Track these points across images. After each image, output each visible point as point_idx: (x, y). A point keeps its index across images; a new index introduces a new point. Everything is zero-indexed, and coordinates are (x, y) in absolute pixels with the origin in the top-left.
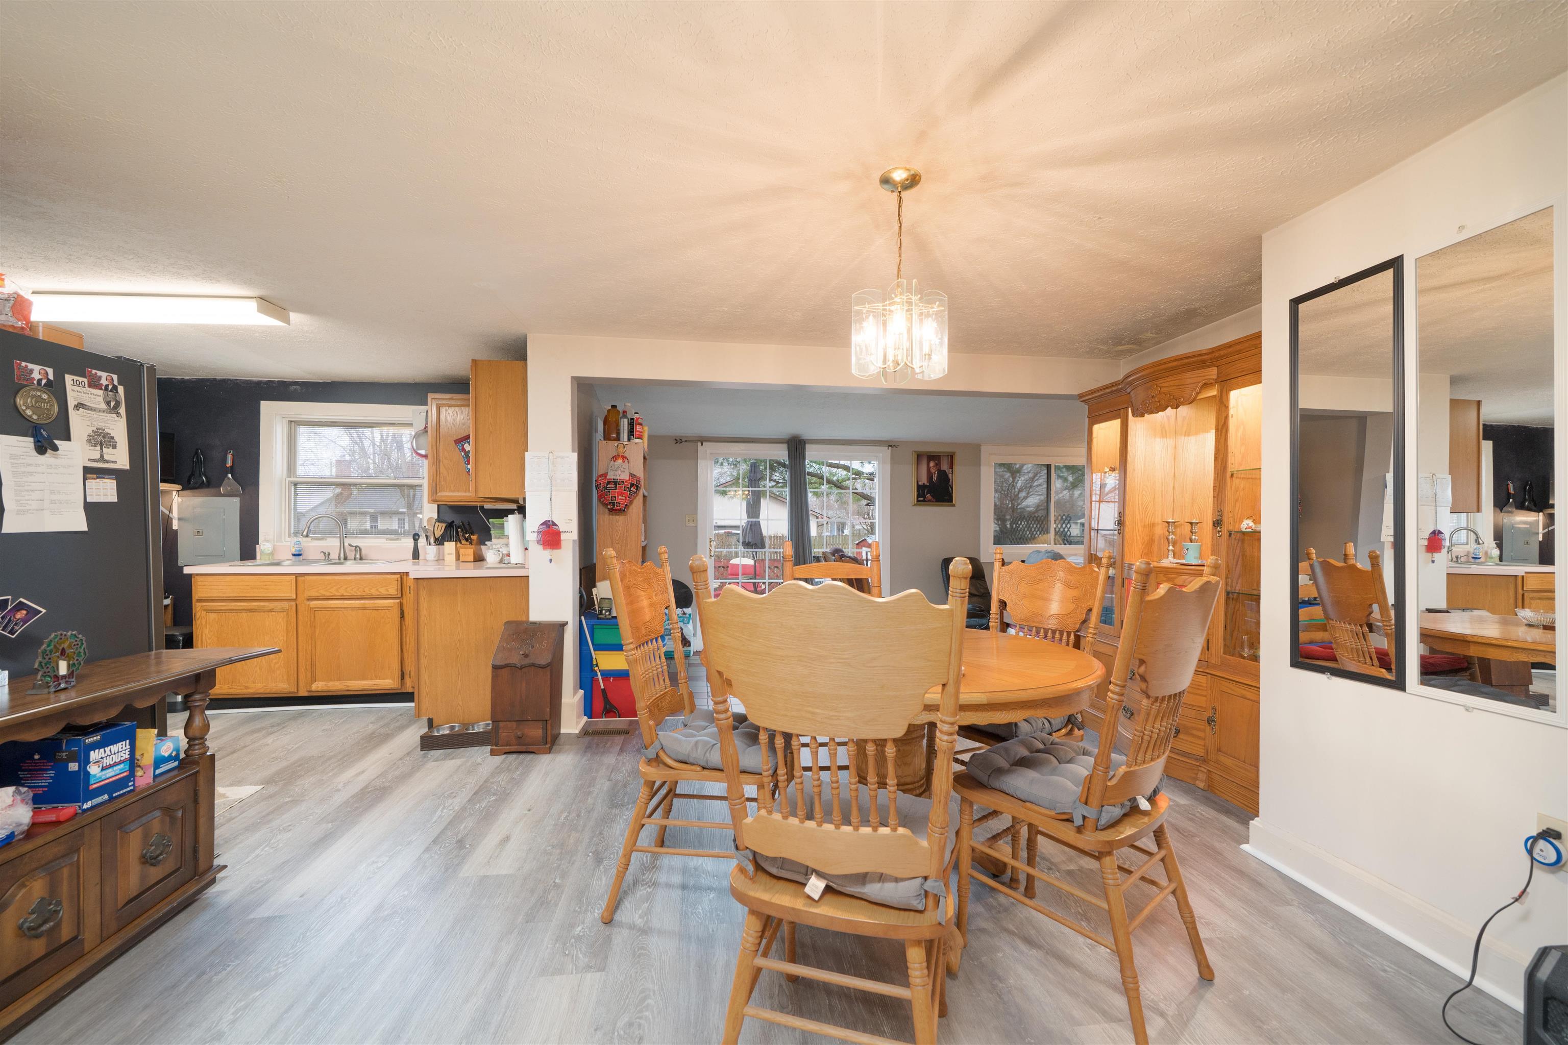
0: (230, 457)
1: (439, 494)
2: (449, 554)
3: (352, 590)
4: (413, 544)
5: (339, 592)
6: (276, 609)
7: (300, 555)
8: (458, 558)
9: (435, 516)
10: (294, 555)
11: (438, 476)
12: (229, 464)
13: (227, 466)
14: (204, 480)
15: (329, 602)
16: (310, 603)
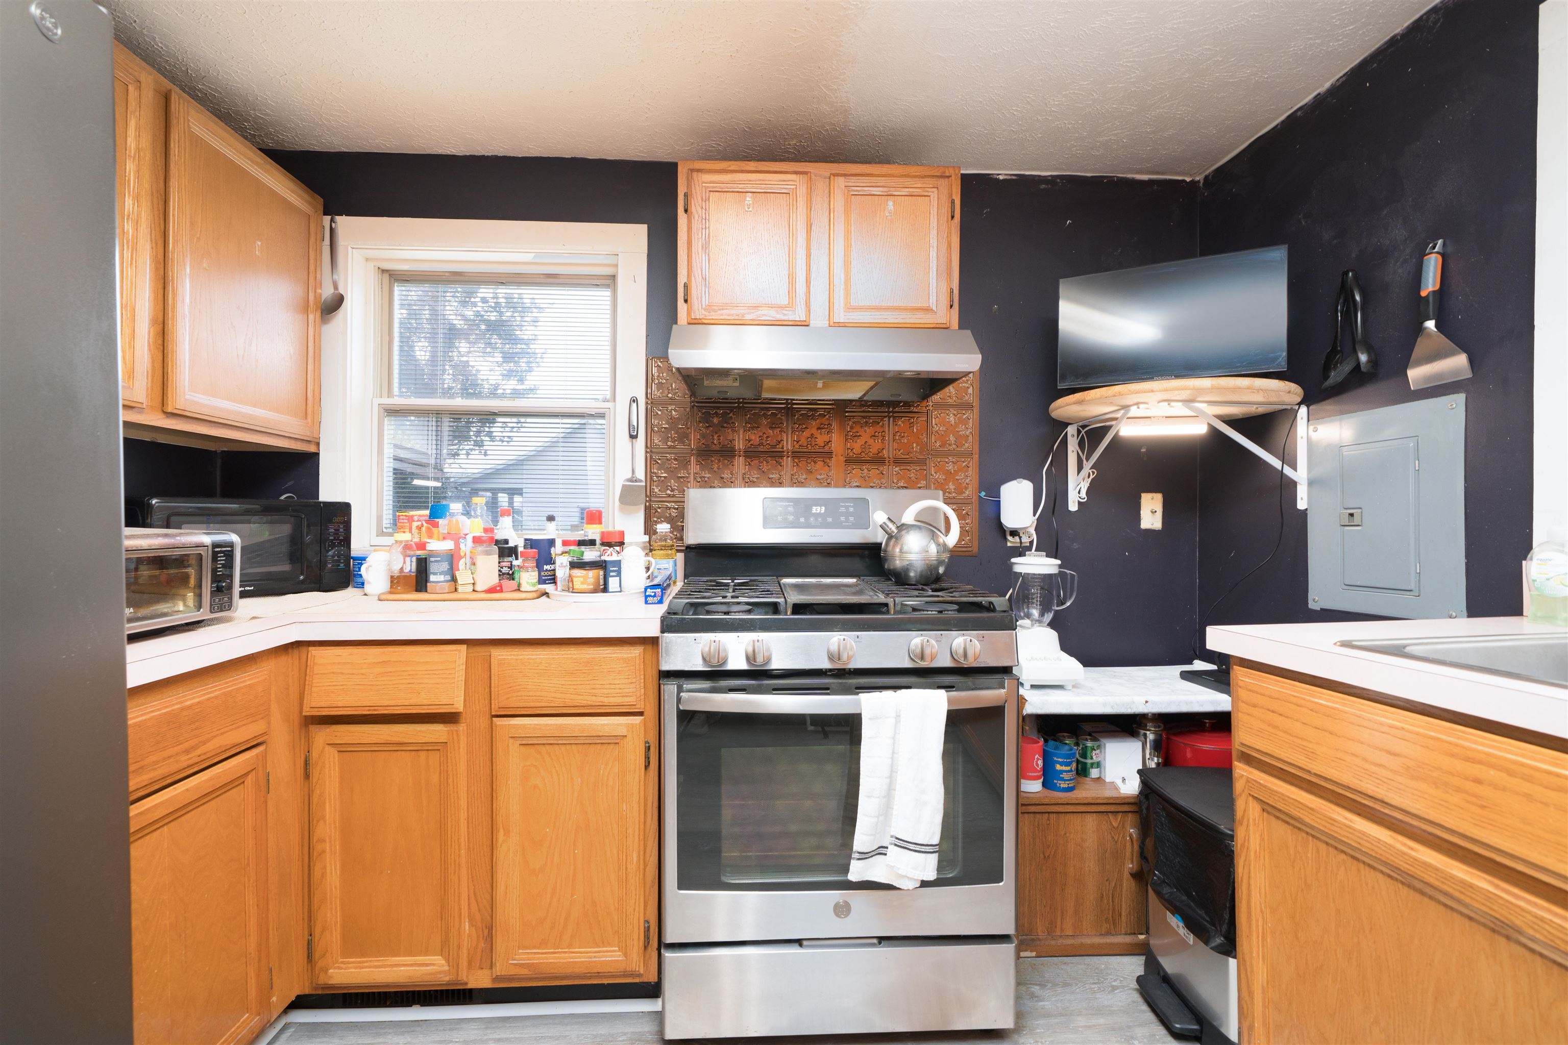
0: (1430, 262)
12: (1431, 282)
13: (1424, 294)
14: (1363, 358)
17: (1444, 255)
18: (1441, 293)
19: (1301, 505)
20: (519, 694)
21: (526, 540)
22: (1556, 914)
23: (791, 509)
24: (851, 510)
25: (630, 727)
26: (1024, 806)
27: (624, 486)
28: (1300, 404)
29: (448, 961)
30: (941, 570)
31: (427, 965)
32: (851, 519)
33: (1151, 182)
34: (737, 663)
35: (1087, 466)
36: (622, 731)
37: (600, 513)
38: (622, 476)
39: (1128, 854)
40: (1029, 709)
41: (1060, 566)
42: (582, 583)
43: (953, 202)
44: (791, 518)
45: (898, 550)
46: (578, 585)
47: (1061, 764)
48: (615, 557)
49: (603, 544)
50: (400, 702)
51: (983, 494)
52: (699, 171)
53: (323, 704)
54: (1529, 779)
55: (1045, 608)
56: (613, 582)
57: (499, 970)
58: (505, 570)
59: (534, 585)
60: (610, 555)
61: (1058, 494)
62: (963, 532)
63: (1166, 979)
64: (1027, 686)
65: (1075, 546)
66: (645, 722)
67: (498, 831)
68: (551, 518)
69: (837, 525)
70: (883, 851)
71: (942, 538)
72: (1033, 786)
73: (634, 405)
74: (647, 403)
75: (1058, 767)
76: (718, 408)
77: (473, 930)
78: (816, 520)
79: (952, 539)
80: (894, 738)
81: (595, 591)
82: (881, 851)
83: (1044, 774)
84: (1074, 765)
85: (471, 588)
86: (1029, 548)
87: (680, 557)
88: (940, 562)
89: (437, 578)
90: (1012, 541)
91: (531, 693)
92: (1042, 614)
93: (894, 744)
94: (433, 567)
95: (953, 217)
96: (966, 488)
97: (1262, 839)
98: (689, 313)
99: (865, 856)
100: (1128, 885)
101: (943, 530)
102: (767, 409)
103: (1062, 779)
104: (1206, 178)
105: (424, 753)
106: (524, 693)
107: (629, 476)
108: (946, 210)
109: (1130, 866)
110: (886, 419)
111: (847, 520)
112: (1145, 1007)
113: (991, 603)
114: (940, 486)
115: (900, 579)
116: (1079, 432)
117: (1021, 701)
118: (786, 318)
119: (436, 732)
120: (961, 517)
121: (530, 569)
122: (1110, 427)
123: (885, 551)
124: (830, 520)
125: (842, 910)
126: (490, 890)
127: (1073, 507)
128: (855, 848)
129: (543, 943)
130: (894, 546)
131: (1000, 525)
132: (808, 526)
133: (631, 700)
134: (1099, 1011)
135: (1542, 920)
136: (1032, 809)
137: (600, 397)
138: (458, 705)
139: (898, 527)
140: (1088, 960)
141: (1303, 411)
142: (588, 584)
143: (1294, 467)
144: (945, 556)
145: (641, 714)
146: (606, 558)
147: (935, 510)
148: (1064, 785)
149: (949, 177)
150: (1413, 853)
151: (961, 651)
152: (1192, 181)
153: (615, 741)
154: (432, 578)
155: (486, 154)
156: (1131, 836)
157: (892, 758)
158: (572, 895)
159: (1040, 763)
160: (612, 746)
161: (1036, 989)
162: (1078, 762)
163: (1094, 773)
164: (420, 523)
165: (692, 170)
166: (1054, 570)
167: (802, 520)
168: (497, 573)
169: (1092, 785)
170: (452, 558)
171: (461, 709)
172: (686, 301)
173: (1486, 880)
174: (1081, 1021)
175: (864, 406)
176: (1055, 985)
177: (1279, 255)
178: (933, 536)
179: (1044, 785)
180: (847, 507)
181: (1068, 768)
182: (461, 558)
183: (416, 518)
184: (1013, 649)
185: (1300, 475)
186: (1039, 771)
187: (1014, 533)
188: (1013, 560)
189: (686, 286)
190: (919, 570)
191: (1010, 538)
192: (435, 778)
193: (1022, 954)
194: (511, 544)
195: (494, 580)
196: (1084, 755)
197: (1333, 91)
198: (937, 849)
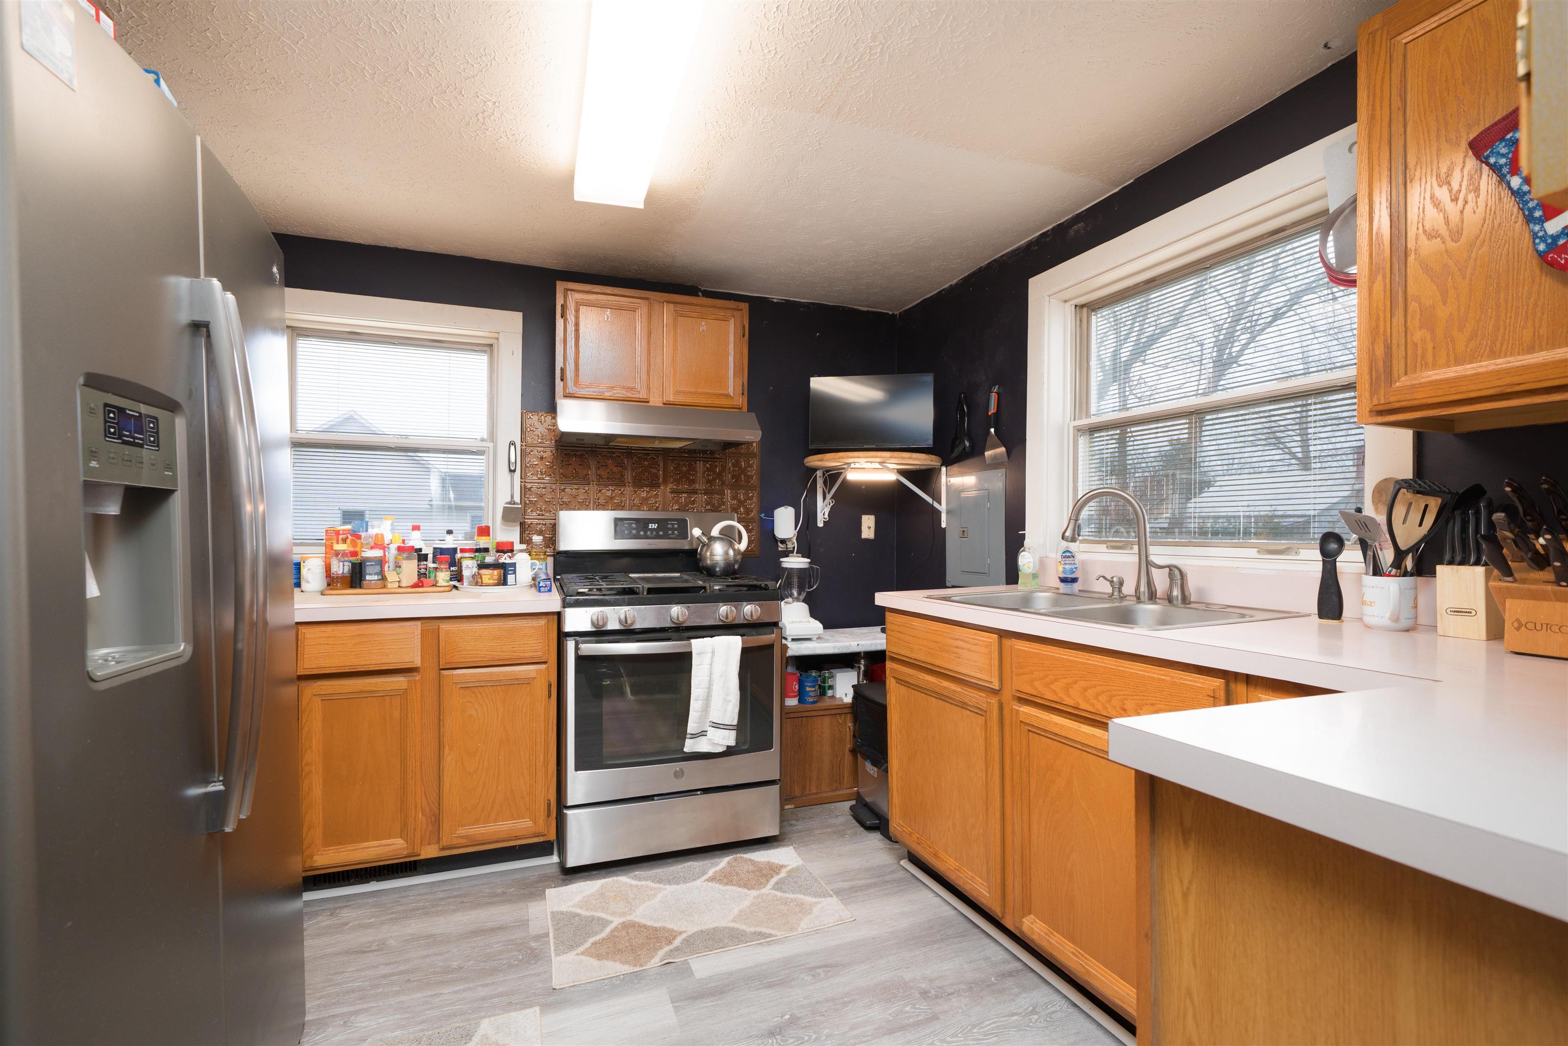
0: (994, 398)
1: (1403, 382)
2: (1458, 612)
3: (1097, 696)
4: (1319, 567)
5: (1069, 695)
6: (970, 706)
7: (1074, 580)
8: (1495, 631)
9: (1407, 472)
10: (1063, 580)
11: (1400, 311)
12: (992, 409)
13: (990, 414)
14: (967, 444)
15: (1052, 716)
16: (1021, 709)
17: (998, 394)
18: (997, 414)
19: (943, 525)
20: (461, 653)
21: (435, 548)
23: (634, 525)
24: (676, 526)
25: (538, 671)
26: (786, 713)
27: (504, 507)
28: (941, 466)
29: (406, 841)
30: (736, 567)
31: (390, 845)
32: (676, 532)
33: (868, 312)
34: (613, 625)
35: (829, 496)
36: (534, 675)
37: (488, 528)
38: (503, 499)
39: (848, 740)
40: (790, 653)
41: (810, 563)
42: (489, 579)
43: (744, 326)
44: (634, 532)
45: (708, 554)
46: (486, 580)
47: (810, 687)
48: (508, 561)
49: (498, 551)
50: (373, 662)
51: (763, 515)
52: (572, 290)
53: (314, 666)
55: (801, 589)
56: (510, 578)
57: (445, 842)
58: (423, 571)
59: (448, 582)
60: (505, 559)
61: (811, 515)
62: (750, 542)
63: (866, 805)
64: (789, 639)
65: (822, 550)
66: (548, 668)
67: (444, 747)
68: (450, 532)
69: (666, 537)
70: (704, 733)
71: (737, 546)
72: (792, 702)
73: (512, 448)
74: (522, 445)
75: (808, 689)
76: (577, 451)
77: (424, 818)
78: (652, 533)
79: (743, 546)
80: (711, 665)
81: (498, 584)
82: (703, 733)
83: (799, 695)
84: (817, 687)
85: (397, 585)
86: (792, 552)
87: (550, 560)
88: (736, 561)
89: (371, 577)
90: (781, 547)
91: (469, 652)
92: (799, 594)
93: (711, 668)
94: (369, 570)
95: (744, 336)
96: (752, 512)
97: (896, 698)
98: (564, 389)
99: (694, 736)
100: (848, 757)
101: (737, 540)
102: (613, 453)
103: (810, 696)
104: (900, 313)
105: (388, 697)
106: (464, 653)
107: (509, 500)
108: (740, 331)
109: (849, 746)
110: (698, 462)
111: (673, 533)
112: (854, 821)
113: (766, 585)
114: (735, 510)
115: (710, 572)
116: (824, 474)
117: (785, 648)
118: (634, 396)
119: (400, 681)
120: (748, 531)
121: (444, 570)
122: (842, 473)
123: (700, 554)
124: (661, 533)
125: (679, 774)
126: (437, 790)
127: (820, 524)
128: (688, 731)
129: (476, 821)
130: (706, 551)
131: (774, 535)
132: (646, 537)
133: (540, 654)
134: (828, 826)
136: (792, 715)
137: (479, 438)
138: (418, 662)
139: (708, 539)
140: (824, 806)
141: (944, 469)
142: (494, 580)
143: (940, 503)
144: (739, 557)
145: (545, 663)
146: (502, 560)
147: (731, 527)
148: (811, 700)
149: (741, 310)
151: (749, 614)
152: (893, 314)
153: (527, 682)
154: (368, 577)
155: (389, 246)
156: (849, 728)
157: (710, 676)
158: (497, 787)
159: (797, 687)
160: (525, 686)
161: (793, 822)
162: (820, 685)
163: (830, 693)
164: (345, 536)
165: (568, 290)
166: (806, 566)
167: (642, 533)
168: (416, 573)
169: (828, 700)
170: (381, 562)
171: (419, 665)
172: (562, 380)
174: (818, 832)
175: (682, 453)
176: (804, 819)
177: (929, 378)
178: (731, 545)
179: (800, 701)
180: (673, 525)
181: (813, 689)
182: (386, 562)
183: (341, 532)
184: (778, 612)
185: (943, 508)
186: (795, 692)
187: (783, 541)
188: (781, 560)
189: (562, 370)
190: (723, 566)
191: (780, 545)
192: (397, 714)
193: (786, 807)
194: (423, 552)
195: (415, 579)
196: (824, 682)
197: (957, 285)
198: (736, 727)
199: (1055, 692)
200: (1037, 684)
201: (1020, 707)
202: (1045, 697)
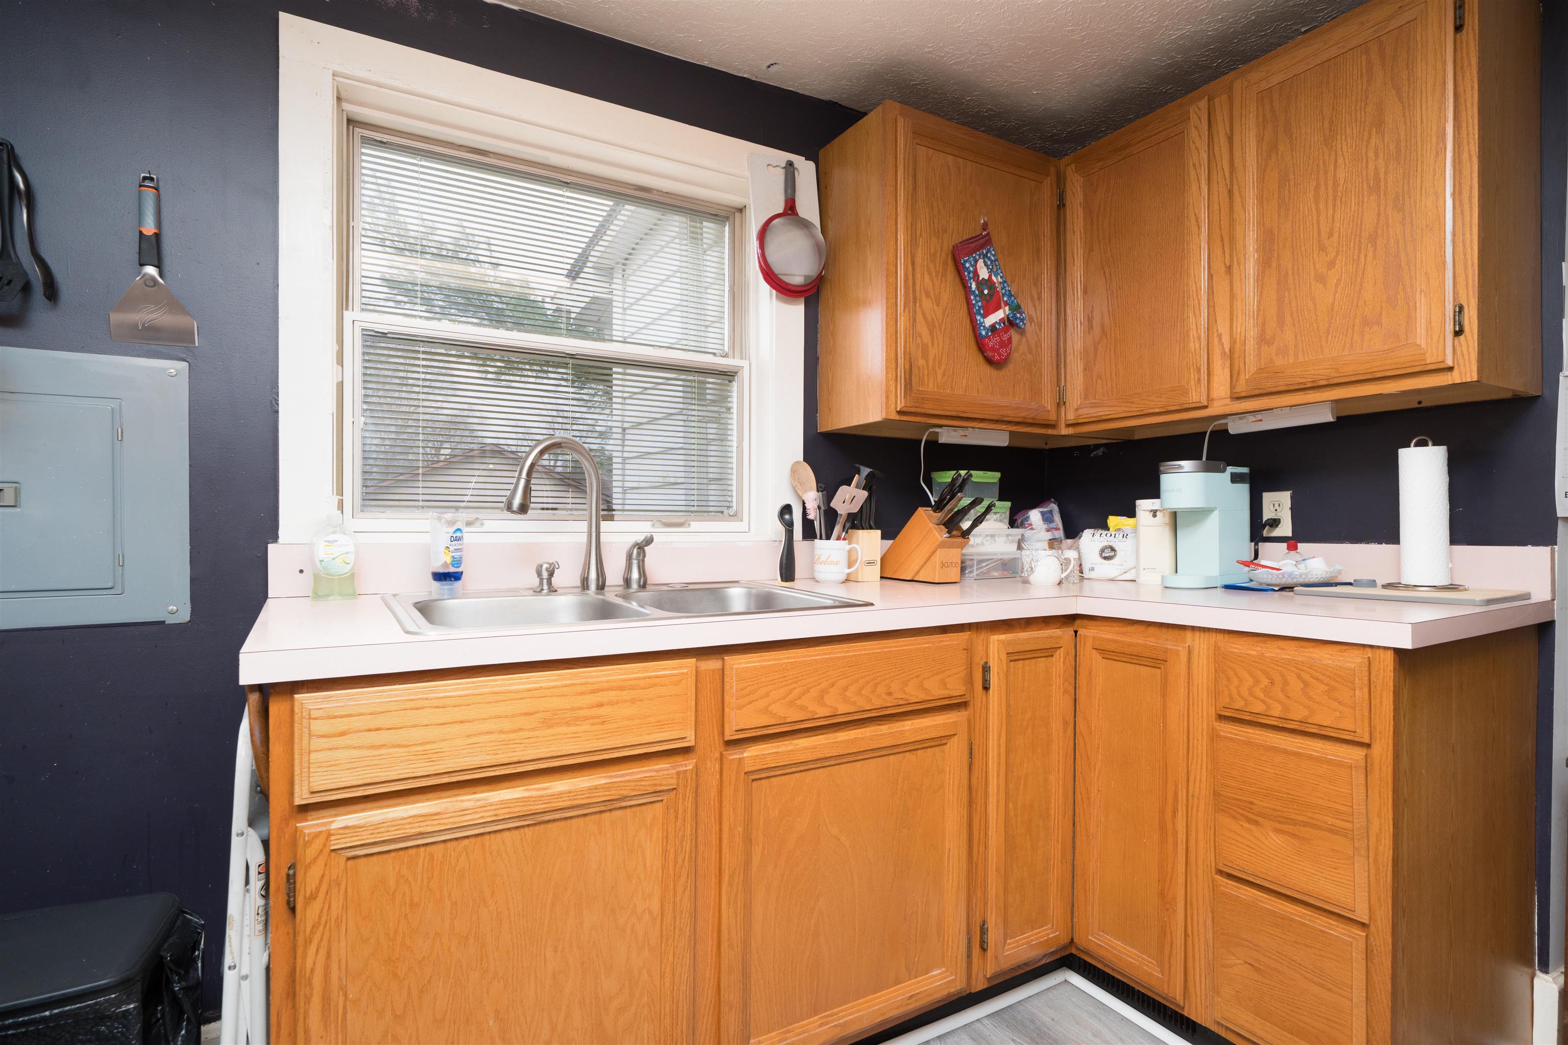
3: (859, 693)
5: (823, 704)
13: (145, 233)
15: (795, 742)
16: (745, 755)
22: (645, 771)
54: (632, 688)
135: (641, 780)
150: (549, 792)
173: (605, 777)
199: (803, 708)
200: (775, 708)
201: (742, 753)
202: (789, 720)
